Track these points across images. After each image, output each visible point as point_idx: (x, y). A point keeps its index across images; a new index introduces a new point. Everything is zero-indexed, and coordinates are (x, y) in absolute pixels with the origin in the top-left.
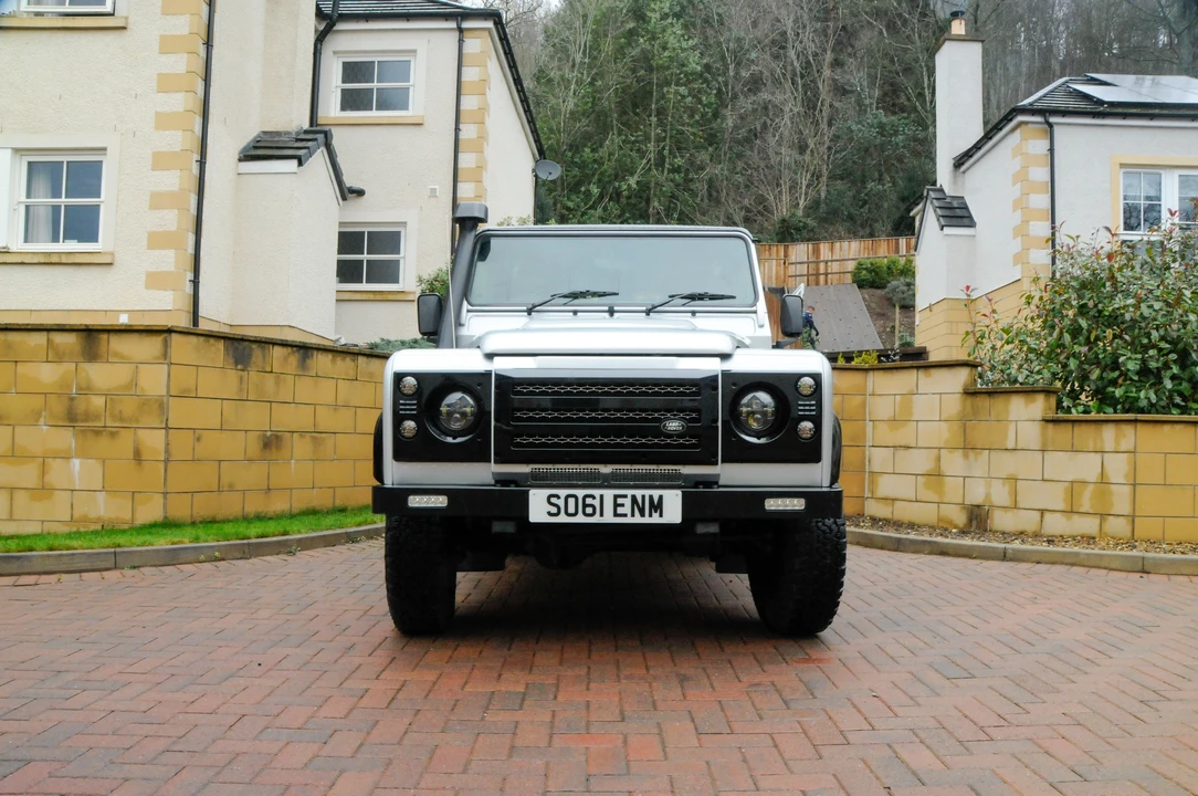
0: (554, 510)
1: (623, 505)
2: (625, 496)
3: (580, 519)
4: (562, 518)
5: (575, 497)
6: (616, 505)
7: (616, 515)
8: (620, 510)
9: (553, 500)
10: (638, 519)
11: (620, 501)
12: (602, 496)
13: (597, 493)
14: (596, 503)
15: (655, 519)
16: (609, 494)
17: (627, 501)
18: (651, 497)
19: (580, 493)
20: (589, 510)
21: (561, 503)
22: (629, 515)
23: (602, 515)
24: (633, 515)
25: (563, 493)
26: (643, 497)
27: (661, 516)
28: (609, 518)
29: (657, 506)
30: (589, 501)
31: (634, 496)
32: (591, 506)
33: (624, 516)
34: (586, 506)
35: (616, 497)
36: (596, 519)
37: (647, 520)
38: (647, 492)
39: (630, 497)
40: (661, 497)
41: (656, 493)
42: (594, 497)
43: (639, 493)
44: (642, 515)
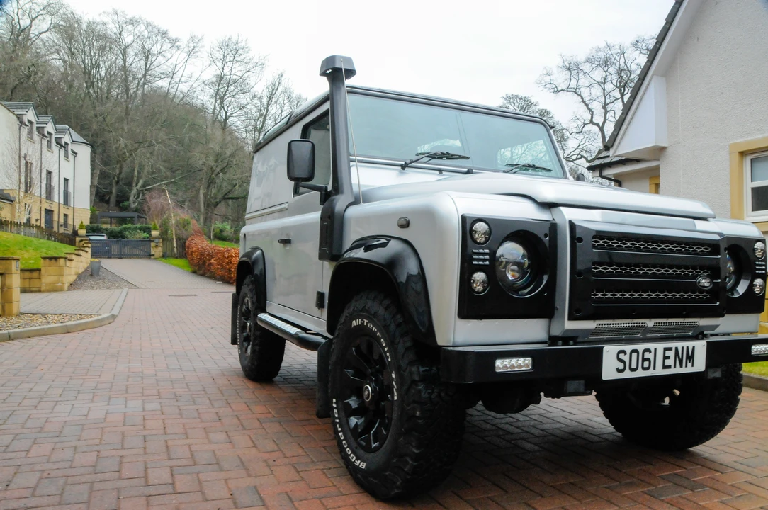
0: (621, 366)
1: (668, 358)
2: (670, 349)
3: (640, 373)
4: (628, 374)
5: (636, 351)
6: (666, 358)
7: (665, 367)
8: (668, 362)
9: (622, 356)
10: (679, 370)
11: (668, 353)
12: (655, 349)
13: (651, 346)
14: (651, 356)
15: (689, 369)
16: (660, 346)
17: (671, 354)
18: (687, 348)
19: (641, 347)
20: (646, 364)
21: (626, 358)
22: (673, 367)
23: (654, 369)
24: (675, 367)
25: (628, 348)
26: (683, 348)
27: (693, 366)
28: (659, 371)
29: (690, 357)
30: (647, 355)
31: (677, 349)
32: (648, 360)
33: (669, 367)
34: (644, 360)
35: (666, 349)
36: (651, 373)
37: (684, 370)
38: (685, 344)
39: (674, 349)
40: (693, 348)
41: (691, 345)
42: (650, 351)
43: (680, 345)
44: (681, 365)
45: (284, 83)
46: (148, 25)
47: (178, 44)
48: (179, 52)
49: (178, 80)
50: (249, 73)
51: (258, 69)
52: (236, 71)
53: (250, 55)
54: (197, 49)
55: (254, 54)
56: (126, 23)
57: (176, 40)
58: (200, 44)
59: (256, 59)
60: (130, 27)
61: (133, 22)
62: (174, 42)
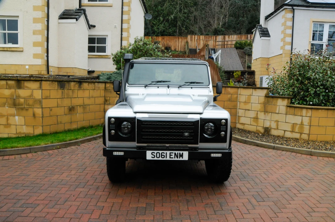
0: (153, 156)
1: (172, 155)
3: (160, 159)
4: (156, 159)
5: (159, 153)
7: (170, 158)
9: (153, 154)
11: (171, 154)
12: (166, 153)
14: (165, 155)
16: (168, 152)
17: (173, 154)
19: (161, 152)
20: (163, 156)
21: (155, 154)
22: (174, 158)
23: (166, 158)
24: (175, 158)
25: (156, 152)
27: (182, 158)
28: (168, 158)
29: (182, 156)
33: (172, 158)
35: (170, 153)
36: (165, 159)
37: (178, 159)
38: (179, 152)
39: (174, 153)
40: (182, 153)
41: (181, 152)
42: (164, 153)
43: (176, 152)
44: (177, 158)
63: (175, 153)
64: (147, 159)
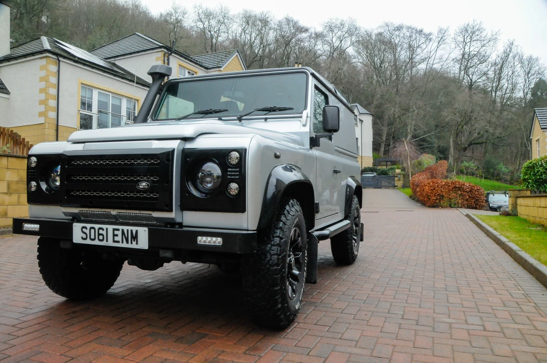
0: (84, 236)
1: (117, 235)
2: (118, 230)
3: (97, 242)
4: (88, 242)
5: (93, 228)
6: (114, 235)
7: (114, 241)
8: (116, 239)
9: (84, 230)
10: (125, 245)
11: (116, 232)
12: (107, 229)
13: (104, 226)
14: (104, 233)
15: (134, 246)
16: (111, 228)
17: (119, 233)
18: (132, 231)
19: (97, 226)
20: (101, 237)
21: (87, 231)
22: (121, 242)
23: (107, 241)
24: (122, 242)
25: (89, 226)
26: (128, 230)
27: (137, 244)
28: (110, 243)
29: (135, 237)
30: (101, 231)
31: (123, 230)
32: (102, 235)
33: (118, 242)
34: (99, 234)
35: (114, 230)
36: (104, 243)
37: (129, 246)
38: (130, 228)
39: (121, 230)
40: (137, 232)
41: (134, 229)
42: (103, 230)
43: (125, 228)
44: (127, 242)
45: (514, 50)
46: (409, 28)
47: (431, 37)
48: (431, 43)
49: (432, 62)
50: (484, 48)
51: (491, 43)
52: (474, 48)
53: (484, 34)
54: (444, 38)
55: (487, 33)
56: (394, 30)
57: (430, 34)
58: (446, 34)
59: (489, 36)
60: (397, 33)
61: (399, 28)
62: (428, 37)
63: (123, 231)
64: (75, 241)
